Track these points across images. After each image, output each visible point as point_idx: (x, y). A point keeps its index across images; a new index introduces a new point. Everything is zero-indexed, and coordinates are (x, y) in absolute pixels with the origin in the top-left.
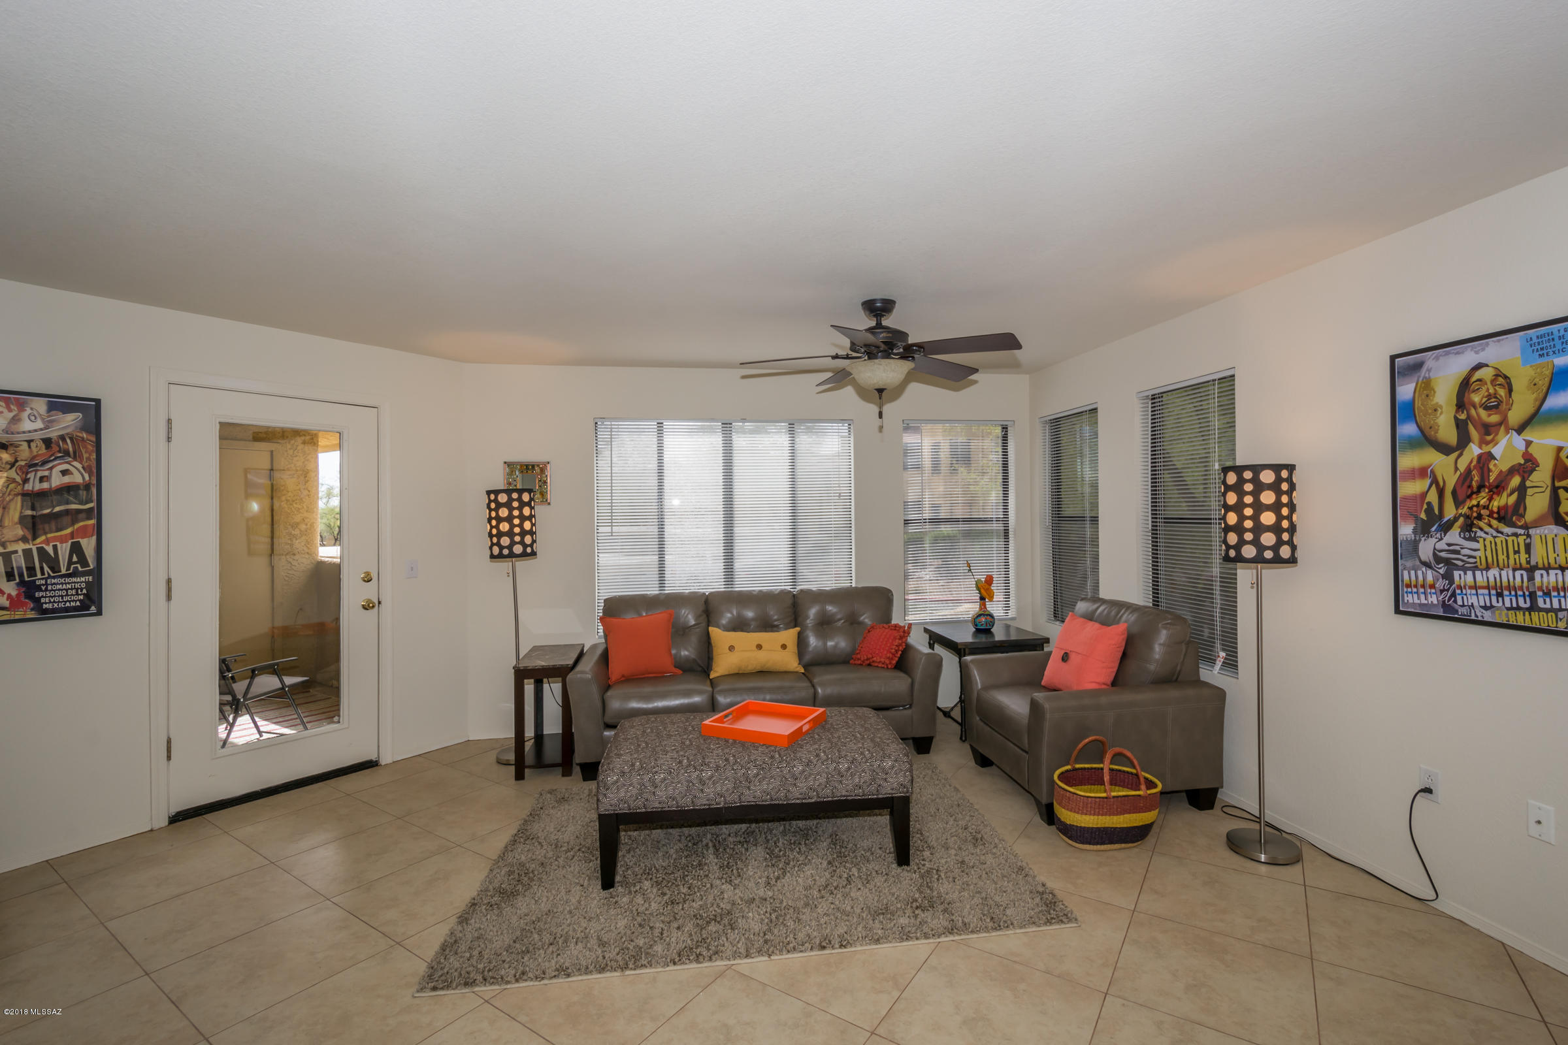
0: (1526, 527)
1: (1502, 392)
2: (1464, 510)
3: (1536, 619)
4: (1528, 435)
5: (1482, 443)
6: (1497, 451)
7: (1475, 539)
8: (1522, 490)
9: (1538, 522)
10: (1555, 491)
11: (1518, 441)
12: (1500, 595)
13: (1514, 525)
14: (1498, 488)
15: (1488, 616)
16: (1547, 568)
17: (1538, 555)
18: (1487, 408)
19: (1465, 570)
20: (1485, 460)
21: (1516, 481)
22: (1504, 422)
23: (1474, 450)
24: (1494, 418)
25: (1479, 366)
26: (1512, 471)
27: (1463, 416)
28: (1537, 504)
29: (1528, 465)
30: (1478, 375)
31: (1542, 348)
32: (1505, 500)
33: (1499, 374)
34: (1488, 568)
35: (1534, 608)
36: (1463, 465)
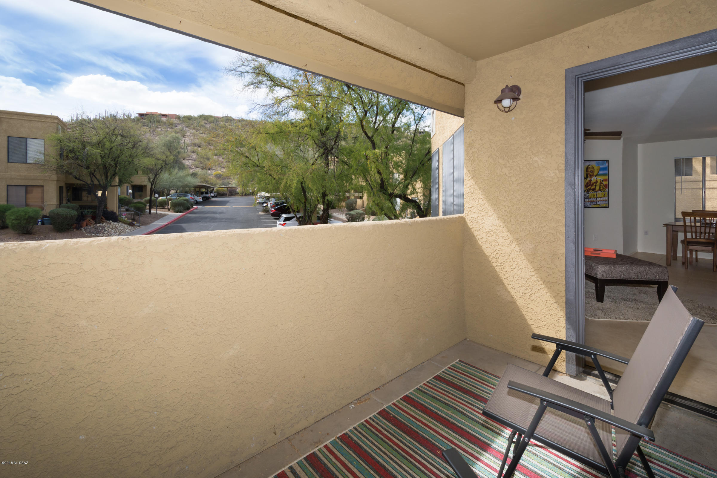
0: (596, 192)
1: (593, 170)
2: (587, 189)
3: (597, 206)
4: (597, 177)
5: (590, 178)
6: (592, 179)
7: (589, 194)
8: (596, 186)
9: (598, 191)
10: (600, 186)
11: (595, 178)
12: (592, 203)
13: (594, 191)
14: (592, 185)
15: (590, 206)
16: (599, 198)
17: (598, 196)
18: (591, 172)
19: (587, 199)
20: (591, 180)
21: (595, 184)
22: (593, 175)
23: (589, 179)
24: (592, 174)
25: (590, 165)
26: (595, 182)
27: (587, 173)
28: (598, 188)
29: (596, 182)
30: (589, 166)
31: (598, 164)
32: (593, 187)
33: (592, 167)
34: (590, 198)
35: (597, 204)
36: (587, 181)
